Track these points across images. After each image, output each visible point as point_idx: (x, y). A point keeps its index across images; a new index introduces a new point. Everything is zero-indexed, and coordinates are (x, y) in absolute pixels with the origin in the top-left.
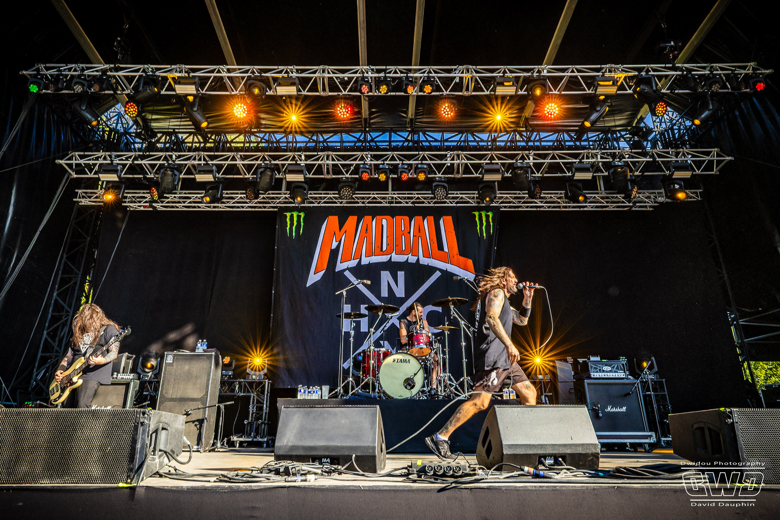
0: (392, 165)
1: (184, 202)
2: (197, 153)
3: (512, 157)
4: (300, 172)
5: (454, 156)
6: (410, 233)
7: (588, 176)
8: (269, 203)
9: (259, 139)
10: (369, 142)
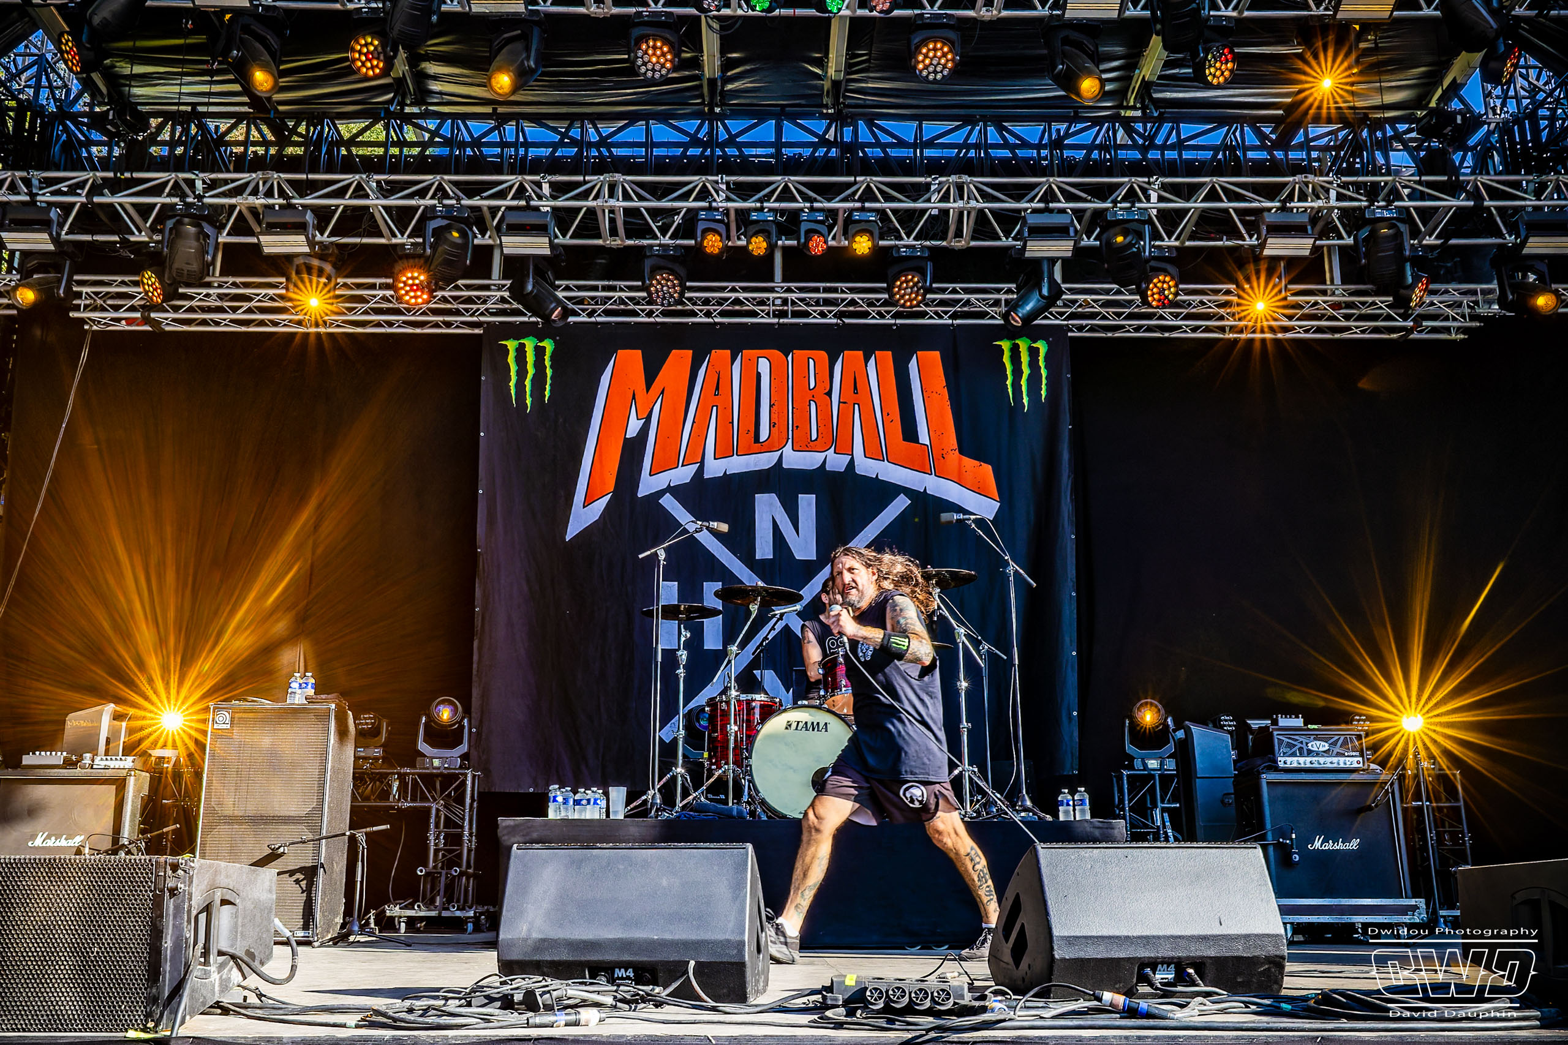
0: (783, 212)
1: (234, 309)
2: (260, 174)
3: (1102, 192)
4: (540, 229)
5: (949, 189)
6: (829, 394)
7: (1300, 246)
8: (458, 313)
9: (427, 136)
10: (722, 145)
